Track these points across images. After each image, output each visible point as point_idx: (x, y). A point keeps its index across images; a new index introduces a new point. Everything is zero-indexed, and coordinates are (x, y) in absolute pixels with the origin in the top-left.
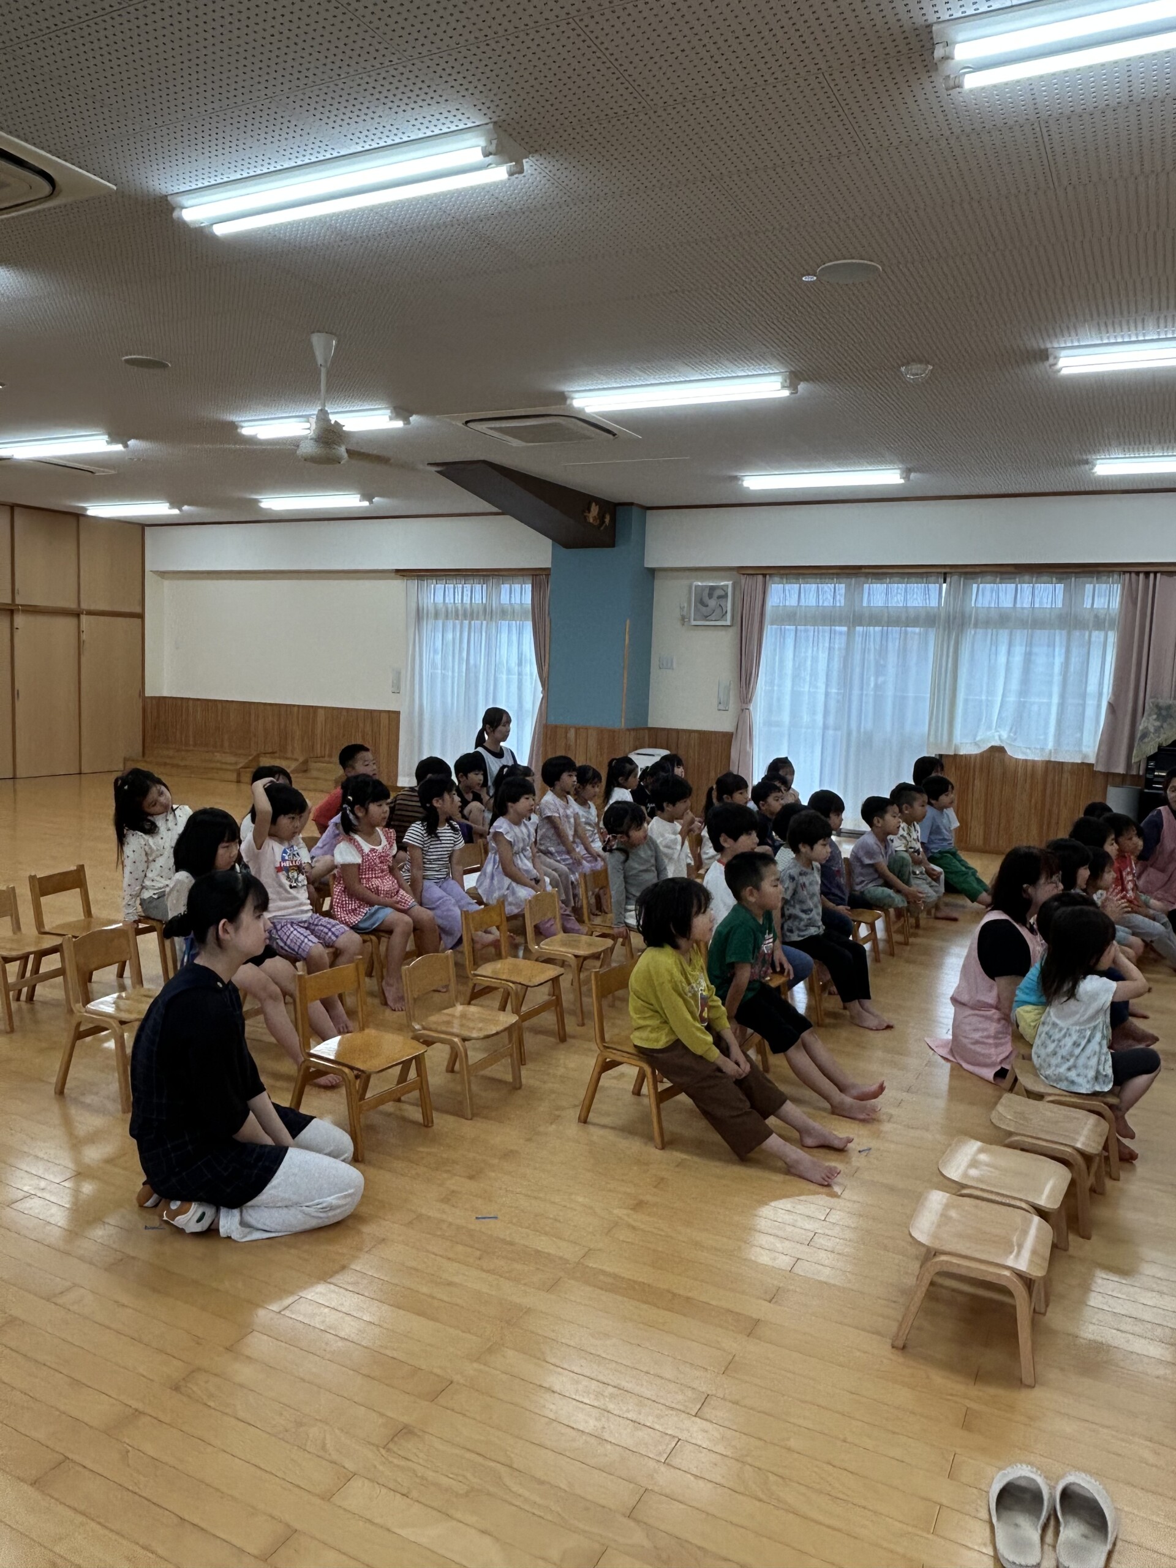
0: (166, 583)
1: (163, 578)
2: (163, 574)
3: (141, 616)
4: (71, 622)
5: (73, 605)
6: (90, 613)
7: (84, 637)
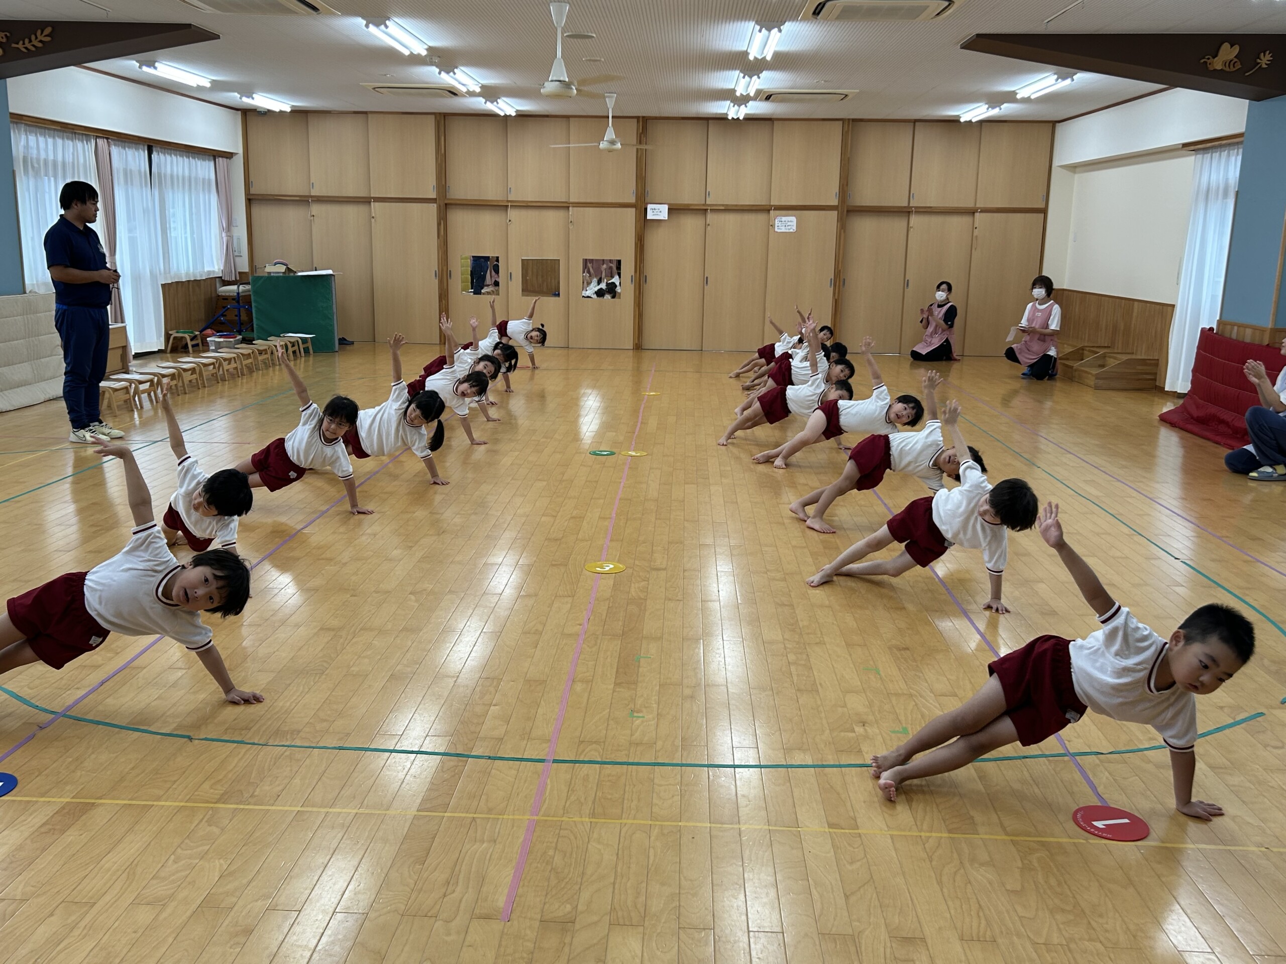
0: (1077, 176)
1: (1075, 172)
2: (1074, 168)
3: (1044, 211)
4: (965, 220)
5: (970, 204)
6: (985, 211)
7: (976, 232)
